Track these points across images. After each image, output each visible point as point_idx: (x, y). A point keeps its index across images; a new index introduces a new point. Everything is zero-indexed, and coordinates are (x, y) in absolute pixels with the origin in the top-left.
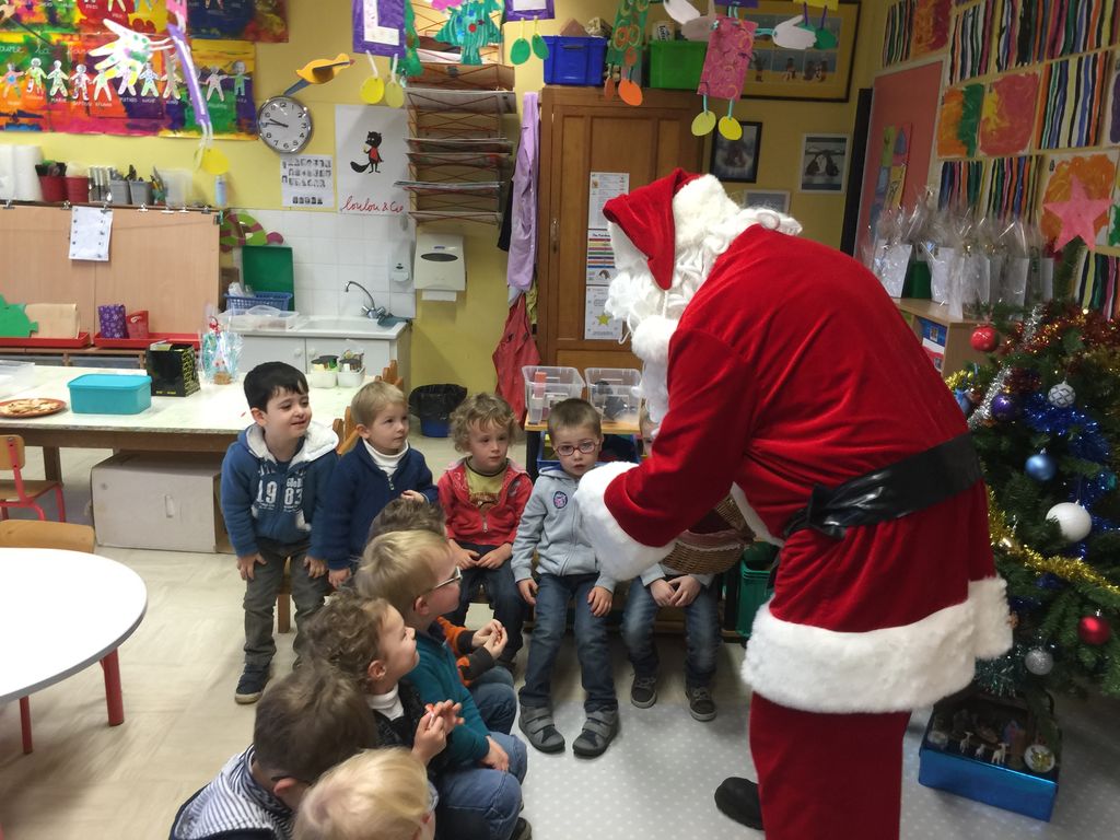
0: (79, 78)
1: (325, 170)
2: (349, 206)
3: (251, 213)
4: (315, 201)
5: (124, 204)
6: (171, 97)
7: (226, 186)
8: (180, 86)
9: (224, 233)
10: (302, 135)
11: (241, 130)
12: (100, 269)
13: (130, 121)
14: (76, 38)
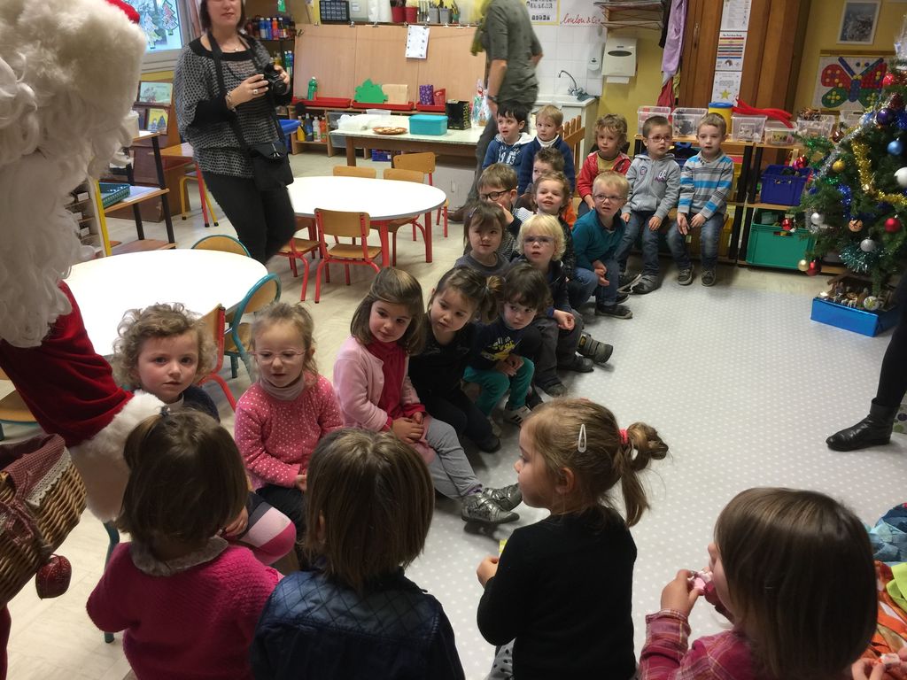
2: (566, 20)
4: (546, 18)
5: (436, 23)
12: (421, 64)
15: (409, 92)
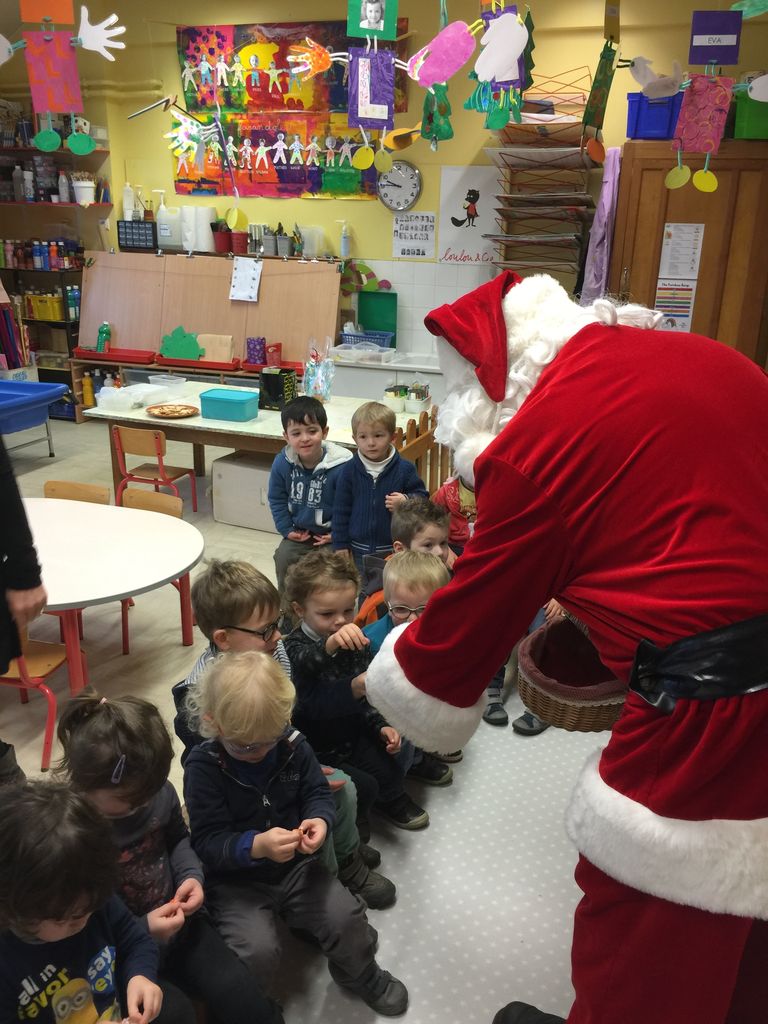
0: (245, 150)
1: (429, 224)
2: (448, 256)
3: (369, 264)
4: (420, 253)
5: (272, 254)
6: (313, 164)
7: (349, 240)
8: (320, 154)
9: (344, 280)
10: (412, 195)
11: (364, 192)
12: (250, 309)
13: (280, 186)
14: (245, 117)
15: (233, 346)
